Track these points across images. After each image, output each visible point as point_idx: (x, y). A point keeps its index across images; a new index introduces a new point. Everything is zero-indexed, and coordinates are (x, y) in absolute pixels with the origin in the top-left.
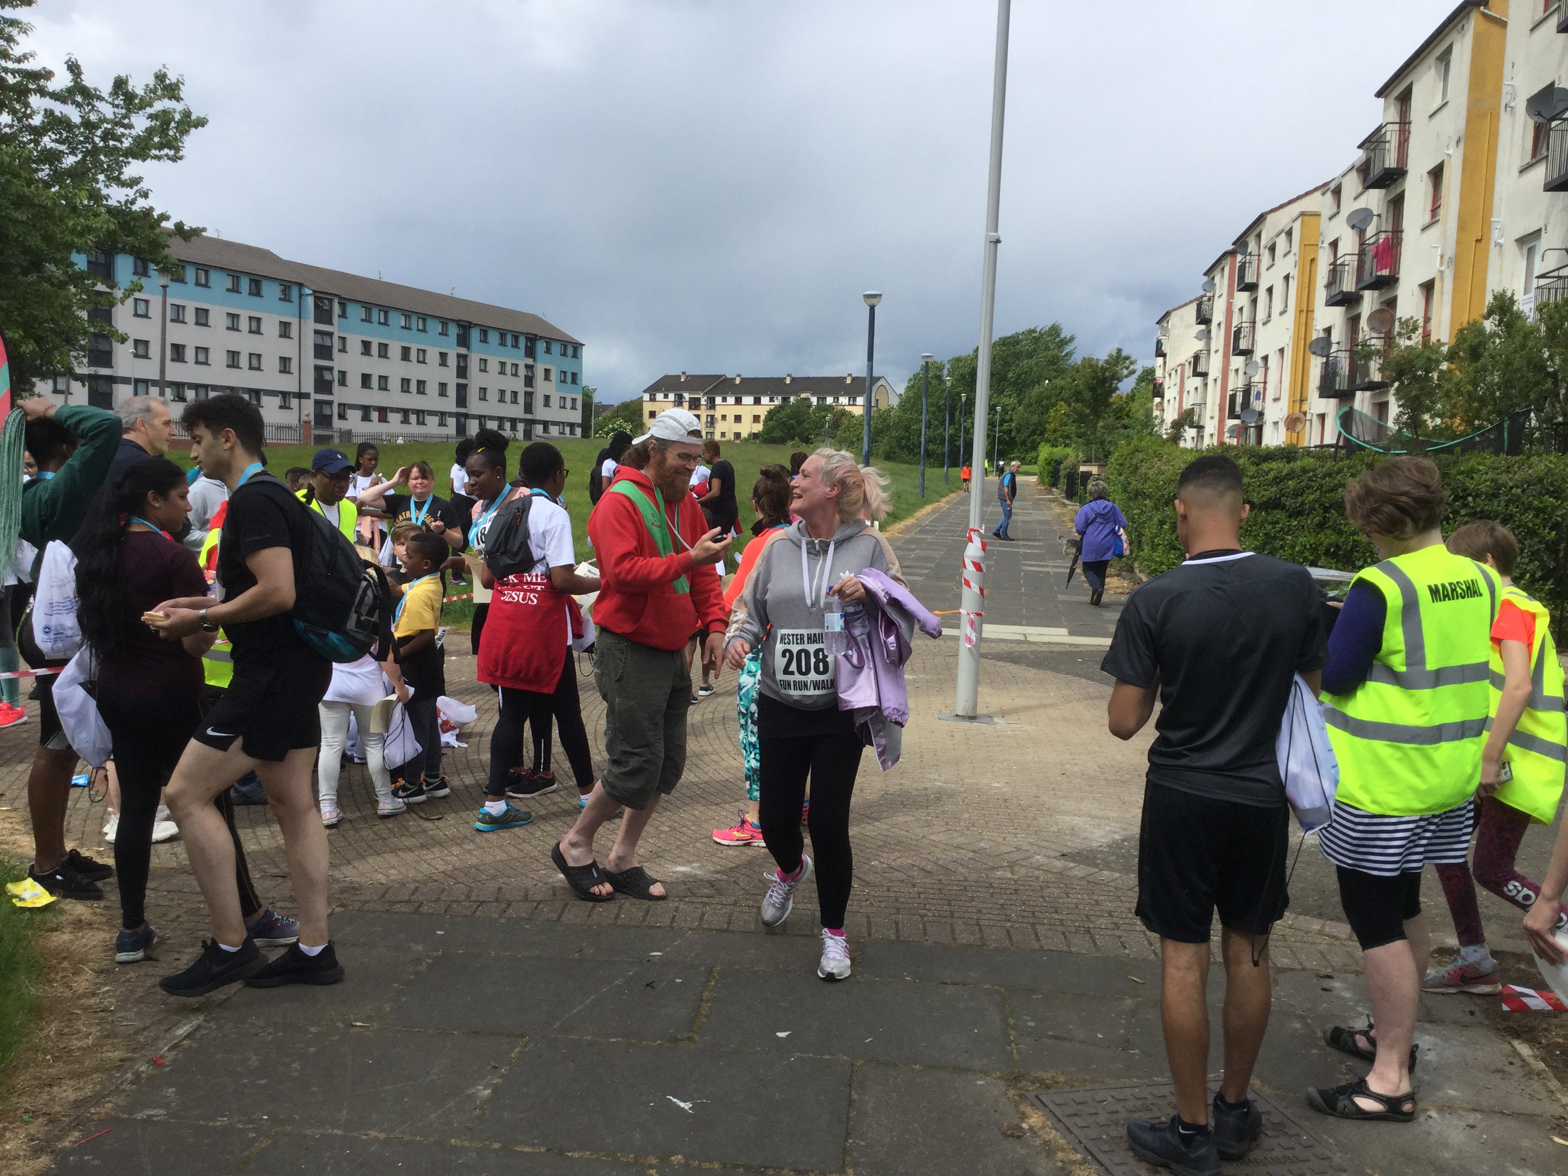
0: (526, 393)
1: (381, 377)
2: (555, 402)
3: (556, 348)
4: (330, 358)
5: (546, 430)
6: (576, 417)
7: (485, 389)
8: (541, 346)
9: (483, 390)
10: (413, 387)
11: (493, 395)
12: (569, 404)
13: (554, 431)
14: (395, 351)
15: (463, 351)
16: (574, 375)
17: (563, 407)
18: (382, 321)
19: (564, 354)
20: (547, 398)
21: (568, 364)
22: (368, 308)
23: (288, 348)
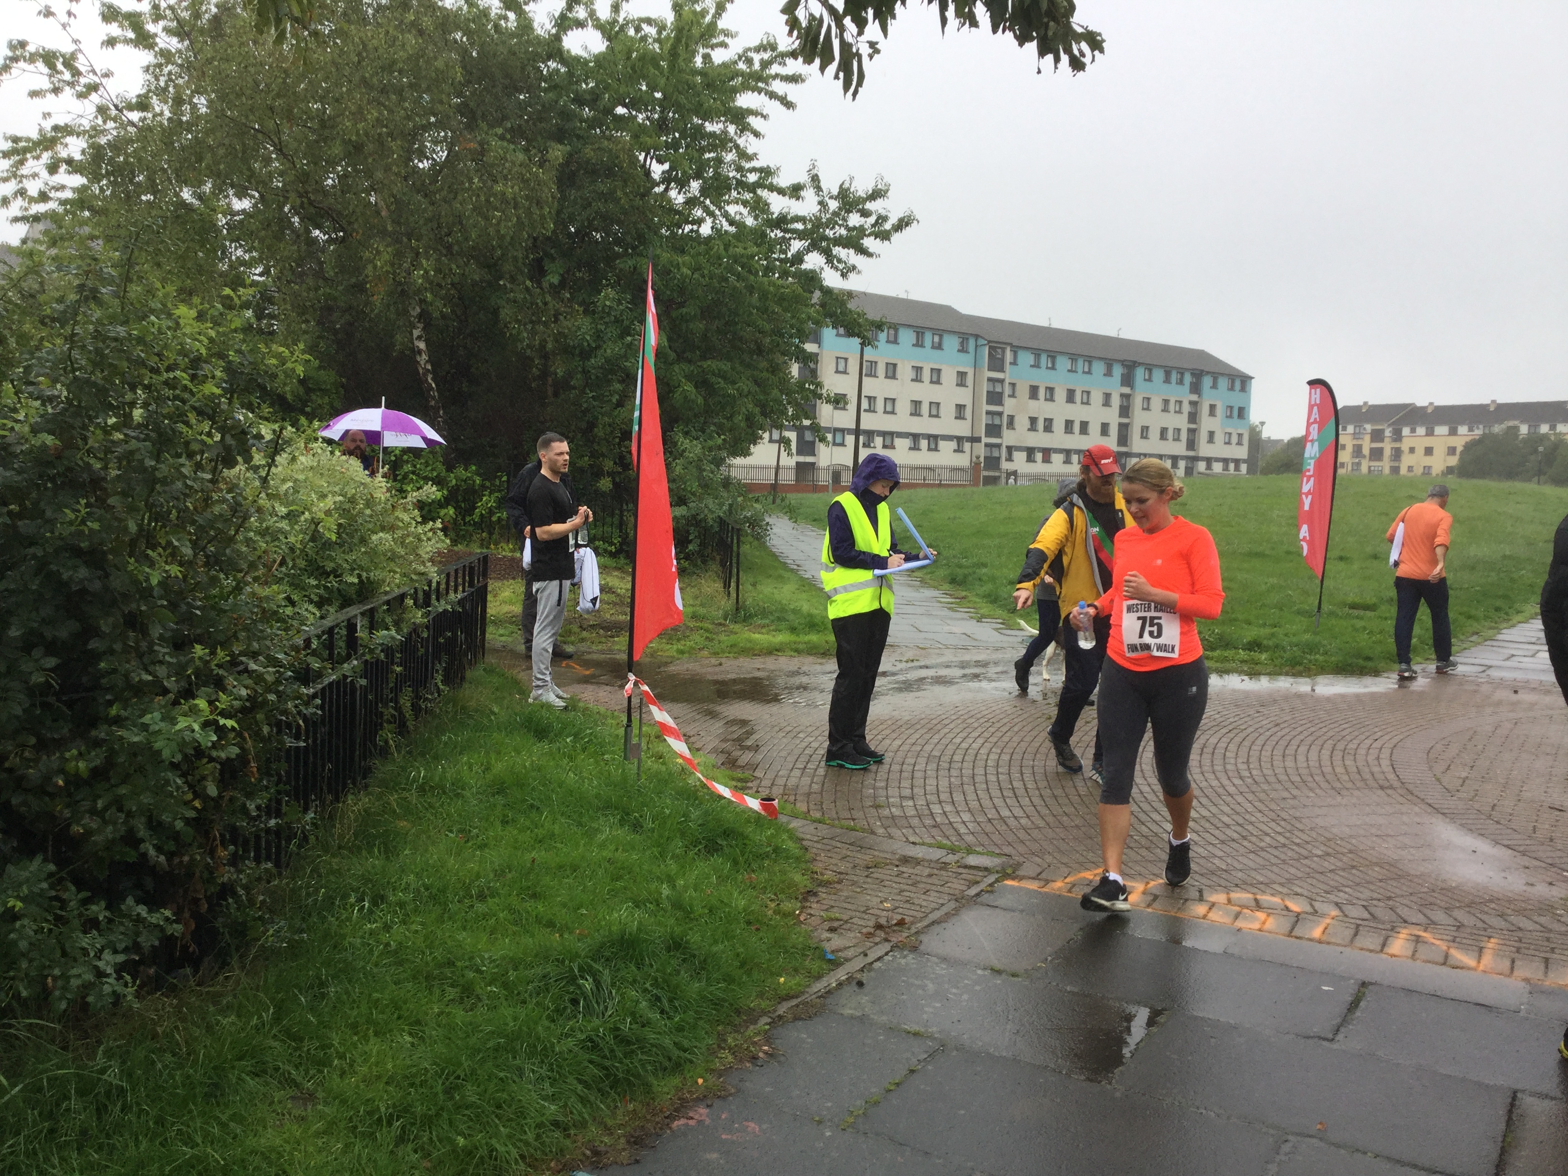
0: (1189, 430)
1: (1045, 419)
2: (1219, 437)
3: (1223, 383)
4: (1000, 403)
5: (1209, 467)
6: (1242, 452)
7: (1147, 427)
8: (1207, 381)
9: (1145, 430)
10: (1077, 427)
11: (1154, 434)
12: (1235, 439)
13: (1217, 467)
14: (1060, 395)
15: (1126, 390)
16: (1241, 411)
17: (1229, 443)
18: (1050, 365)
19: (1232, 389)
20: (1211, 434)
21: (1235, 398)
22: (1037, 353)
23: (964, 396)
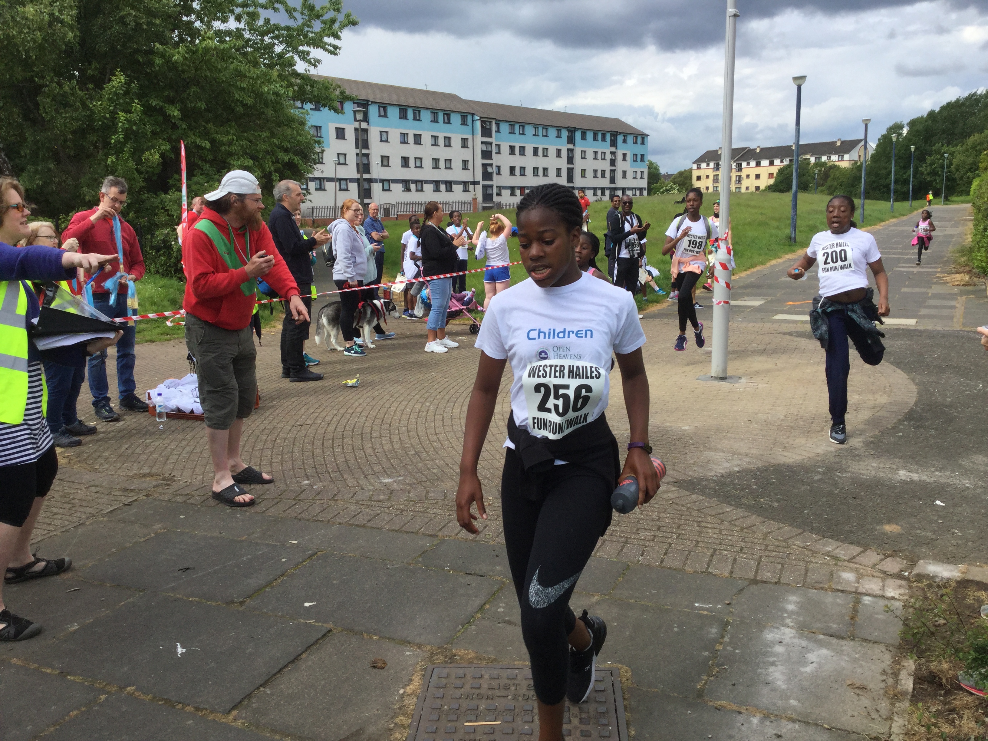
0: (611, 170)
1: (521, 168)
2: (629, 175)
3: (630, 139)
4: (491, 158)
6: (644, 183)
7: (585, 170)
8: (620, 138)
10: (517, 171)
11: (590, 174)
12: (639, 175)
14: (529, 151)
15: (571, 146)
16: (642, 156)
17: (635, 178)
18: (521, 132)
19: (636, 143)
20: (624, 172)
21: (639, 149)
22: (512, 125)
23: (466, 154)
